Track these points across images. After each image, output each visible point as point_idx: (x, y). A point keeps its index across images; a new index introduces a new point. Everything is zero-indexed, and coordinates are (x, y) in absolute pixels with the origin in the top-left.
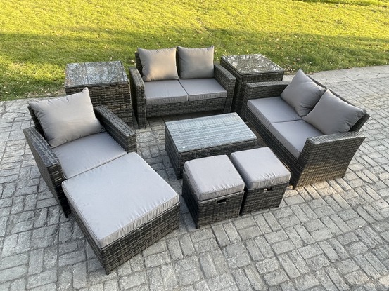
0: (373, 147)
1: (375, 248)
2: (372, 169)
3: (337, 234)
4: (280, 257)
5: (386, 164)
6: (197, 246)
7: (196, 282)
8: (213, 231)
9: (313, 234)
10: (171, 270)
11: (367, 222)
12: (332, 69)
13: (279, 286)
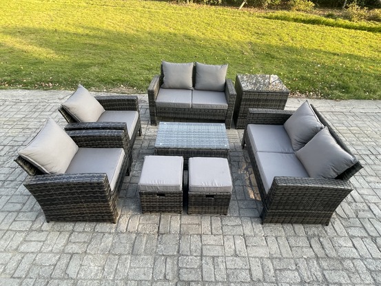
0: (368, 183)
1: (309, 283)
2: (354, 204)
3: (274, 256)
4: (204, 258)
5: (375, 203)
6: (140, 226)
7: (123, 255)
8: (160, 219)
9: (249, 249)
10: (111, 239)
11: (316, 255)
12: (365, 99)
13: (189, 283)
